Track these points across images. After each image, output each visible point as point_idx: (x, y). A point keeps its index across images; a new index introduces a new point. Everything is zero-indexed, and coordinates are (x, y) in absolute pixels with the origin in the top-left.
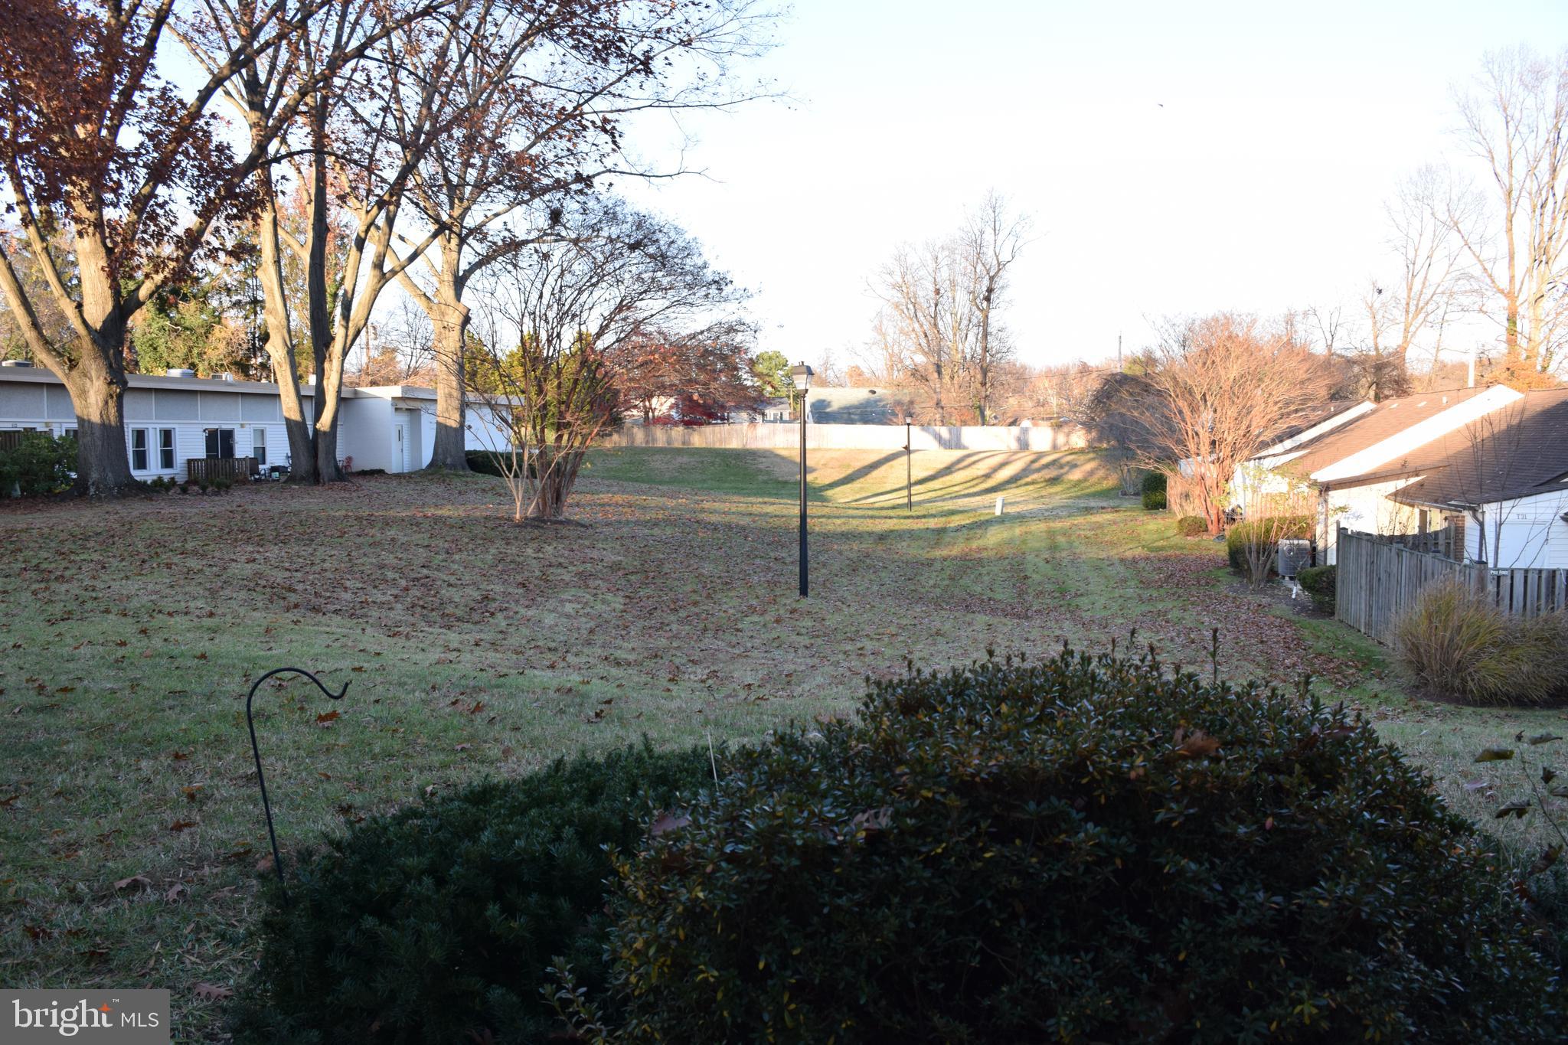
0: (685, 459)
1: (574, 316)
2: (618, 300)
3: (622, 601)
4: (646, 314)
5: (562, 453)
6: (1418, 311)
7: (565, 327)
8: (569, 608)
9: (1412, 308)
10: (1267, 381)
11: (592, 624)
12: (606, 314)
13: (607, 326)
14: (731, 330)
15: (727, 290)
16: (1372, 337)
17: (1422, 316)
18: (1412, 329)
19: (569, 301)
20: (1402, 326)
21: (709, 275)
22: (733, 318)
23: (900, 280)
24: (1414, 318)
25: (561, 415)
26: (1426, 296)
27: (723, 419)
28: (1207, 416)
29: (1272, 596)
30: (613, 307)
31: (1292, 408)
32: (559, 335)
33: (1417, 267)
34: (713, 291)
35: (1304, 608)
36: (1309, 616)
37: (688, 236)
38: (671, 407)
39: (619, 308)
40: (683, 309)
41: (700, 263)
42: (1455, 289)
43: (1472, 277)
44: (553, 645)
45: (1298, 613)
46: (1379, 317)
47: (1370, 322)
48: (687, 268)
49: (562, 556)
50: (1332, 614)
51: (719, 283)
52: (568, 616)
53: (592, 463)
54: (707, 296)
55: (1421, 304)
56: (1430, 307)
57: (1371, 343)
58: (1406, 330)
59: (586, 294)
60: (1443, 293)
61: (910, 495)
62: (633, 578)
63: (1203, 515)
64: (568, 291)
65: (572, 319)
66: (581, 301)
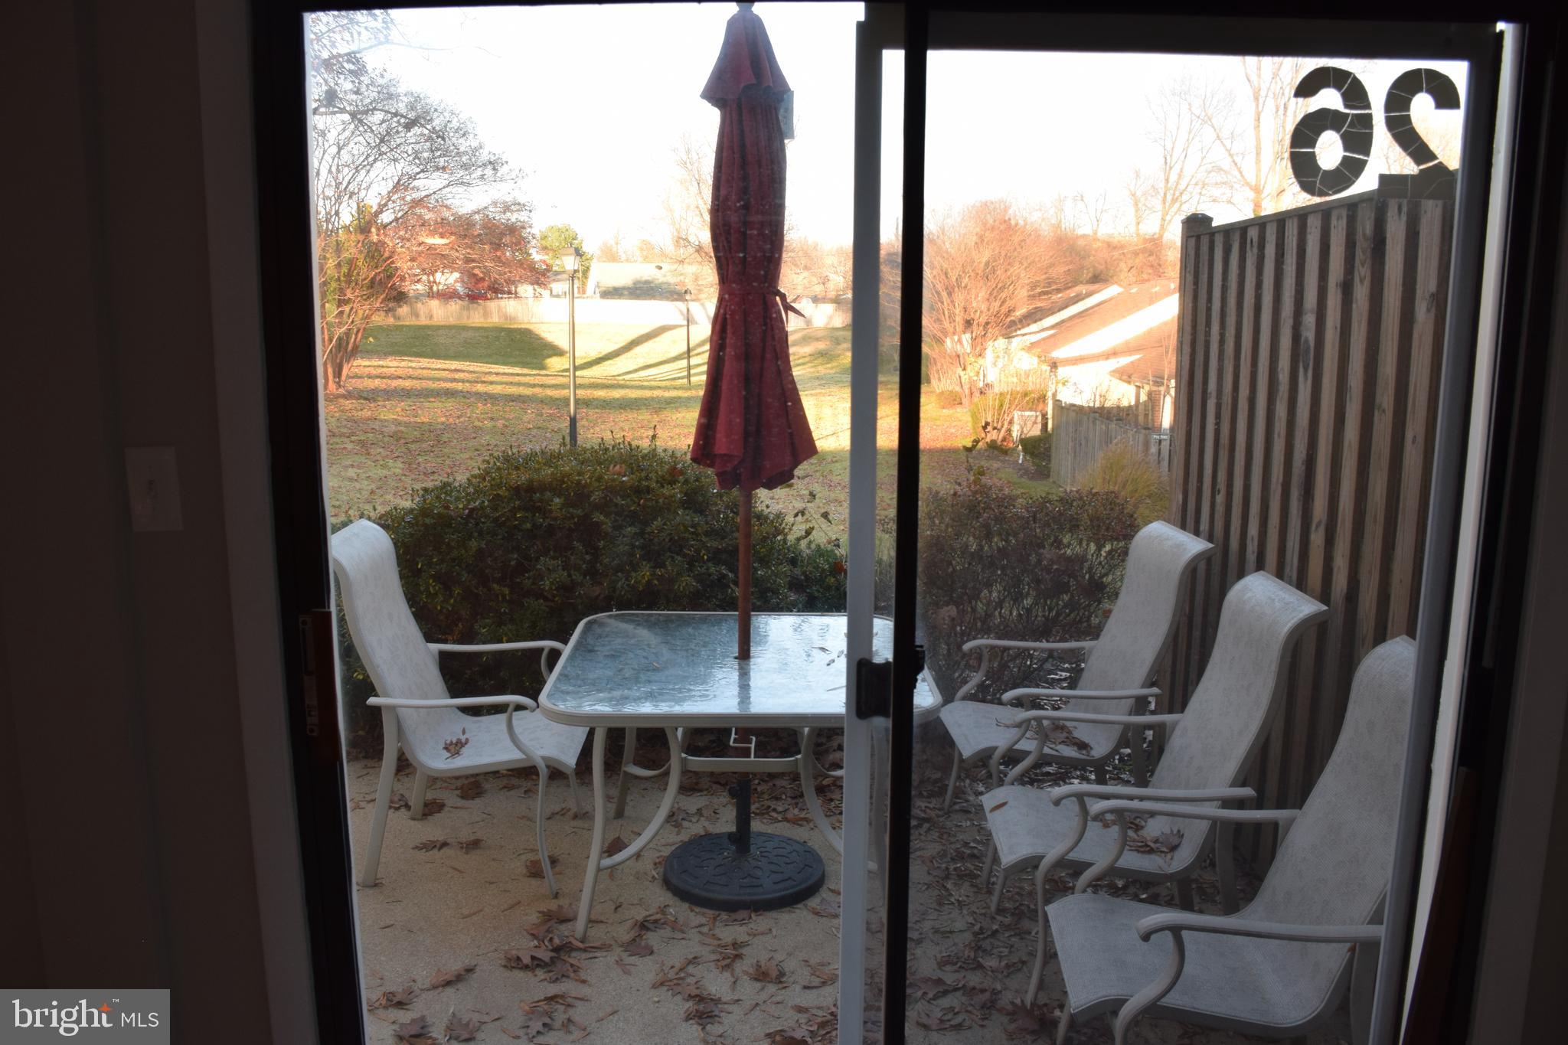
0: (470, 334)
1: (352, 194)
2: (396, 180)
3: (401, 466)
4: (424, 194)
5: (343, 330)
6: (1174, 201)
7: (344, 205)
8: (351, 472)
9: (1169, 197)
10: (1017, 265)
11: (373, 486)
12: (384, 193)
13: (386, 205)
14: (507, 208)
15: (503, 171)
16: (1134, 223)
17: (1177, 205)
18: (1168, 218)
19: (347, 179)
20: (1160, 213)
21: (484, 156)
22: (509, 199)
23: (685, 157)
24: (1170, 208)
25: (342, 291)
26: (1182, 187)
27: (510, 293)
28: (959, 297)
29: (1003, 462)
30: (391, 186)
31: (1039, 290)
32: (337, 213)
33: (1174, 159)
34: (489, 171)
35: (1026, 472)
36: (1031, 479)
37: (463, 117)
38: (456, 281)
39: (397, 186)
40: (461, 189)
41: (474, 144)
42: (1207, 181)
43: (1221, 169)
44: (337, 503)
45: (1021, 476)
46: (1140, 205)
47: (1133, 210)
48: (462, 149)
49: (345, 427)
50: (1048, 476)
51: (494, 164)
52: (351, 480)
53: (375, 338)
54: (482, 177)
55: (1177, 194)
56: (1185, 197)
57: (1133, 229)
58: (1163, 219)
59: (363, 172)
60: (1196, 184)
61: (689, 368)
62: (413, 446)
63: (958, 389)
64: (346, 170)
65: (350, 197)
66: (359, 179)
